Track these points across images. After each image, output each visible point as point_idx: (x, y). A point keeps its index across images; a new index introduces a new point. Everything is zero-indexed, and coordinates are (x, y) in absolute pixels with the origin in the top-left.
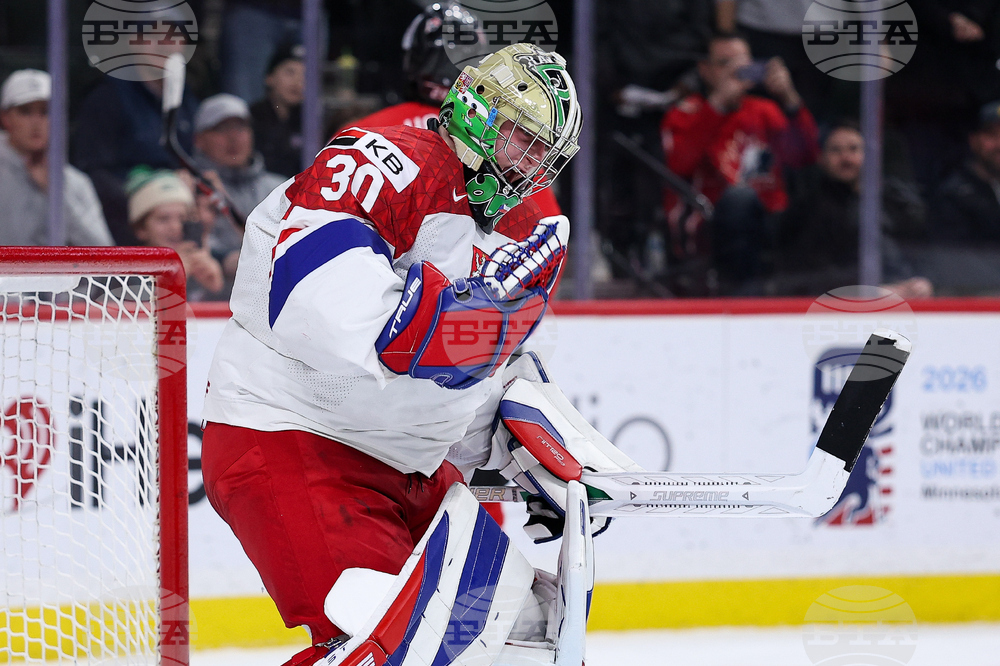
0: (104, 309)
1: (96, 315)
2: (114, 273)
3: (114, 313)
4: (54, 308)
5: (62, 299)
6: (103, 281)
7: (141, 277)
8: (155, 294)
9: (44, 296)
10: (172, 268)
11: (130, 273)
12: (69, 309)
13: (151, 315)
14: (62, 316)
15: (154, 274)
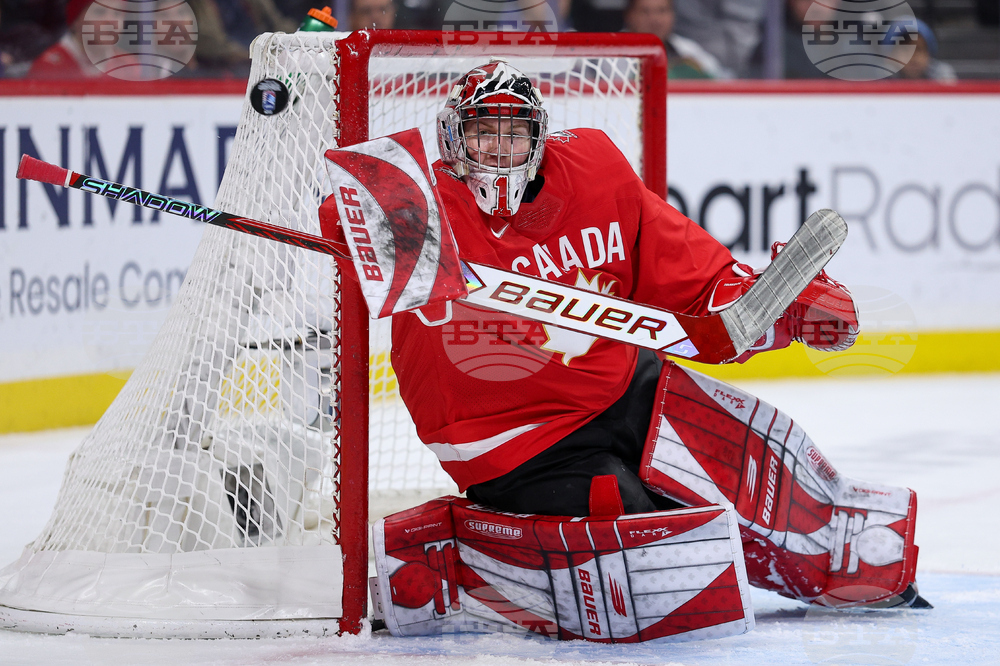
0: (596, 87)
1: (588, 91)
2: (605, 56)
3: (604, 89)
4: (553, 84)
5: (560, 78)
6: (595, 62)
7: (628, 60)
8: (641, 74)
9: (545, 75)
10: (656, 51)
11: (619, 56)
12: (566, 87)
13: (636, 91)
14: (559, 92)
15: (640, 57)
